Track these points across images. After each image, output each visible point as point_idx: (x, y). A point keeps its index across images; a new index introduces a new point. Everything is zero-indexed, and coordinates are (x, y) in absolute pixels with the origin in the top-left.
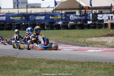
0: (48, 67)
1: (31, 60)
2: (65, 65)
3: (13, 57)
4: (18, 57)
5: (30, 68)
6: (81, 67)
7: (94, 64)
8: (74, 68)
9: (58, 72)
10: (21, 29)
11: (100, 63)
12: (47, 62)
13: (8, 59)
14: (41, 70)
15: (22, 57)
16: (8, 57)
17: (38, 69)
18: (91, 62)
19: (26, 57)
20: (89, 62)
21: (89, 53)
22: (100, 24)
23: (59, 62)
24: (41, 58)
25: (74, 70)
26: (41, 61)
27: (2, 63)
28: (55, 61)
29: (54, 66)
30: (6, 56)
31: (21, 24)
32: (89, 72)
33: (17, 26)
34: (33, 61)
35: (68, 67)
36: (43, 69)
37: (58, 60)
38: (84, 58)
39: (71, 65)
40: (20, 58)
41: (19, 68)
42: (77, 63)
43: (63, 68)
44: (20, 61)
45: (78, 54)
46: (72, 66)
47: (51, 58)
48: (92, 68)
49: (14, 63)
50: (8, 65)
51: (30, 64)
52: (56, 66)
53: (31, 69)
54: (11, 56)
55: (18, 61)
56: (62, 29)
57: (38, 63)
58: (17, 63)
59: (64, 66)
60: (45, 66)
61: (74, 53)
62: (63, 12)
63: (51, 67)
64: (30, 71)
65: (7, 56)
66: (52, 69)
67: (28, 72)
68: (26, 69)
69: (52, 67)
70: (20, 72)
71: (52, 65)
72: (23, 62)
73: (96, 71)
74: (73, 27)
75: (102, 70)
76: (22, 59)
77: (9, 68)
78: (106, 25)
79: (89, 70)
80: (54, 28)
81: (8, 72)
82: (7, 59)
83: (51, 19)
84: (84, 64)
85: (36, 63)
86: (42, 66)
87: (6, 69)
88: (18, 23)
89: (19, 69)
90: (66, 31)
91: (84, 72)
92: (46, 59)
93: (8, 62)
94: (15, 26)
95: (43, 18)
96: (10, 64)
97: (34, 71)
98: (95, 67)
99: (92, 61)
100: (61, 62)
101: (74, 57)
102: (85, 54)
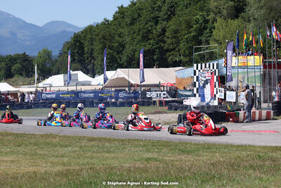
0: (88, 145)
2: (106, 143)
5: (70, 146)
6: (120, 144)
7: (134, 141)
8: (114, 146)
10: (71, 106)
11: (140, 140)
12: (87, 140)
13: (50, 136)
14: (81, 147)
15: (64, 135)
17: (78, 147)
20: (129, 140)
22: (149, 102)
23: (100, 139)
24: (83, 136)
25: (114, 148)
26: (82, 139)
27: (43, 141)
28: (96, 139)
31: (71, 102)
32: (127, 149)
34: (74, 138)
35: (108, 145)
39: (111, 142)
40: (62, 136)
42: (117, 140)
43: (103, 145)
46: (112, 144)
48: (131, 145)
49: (56, 141)
50: (49, 142)
51: (70, 142)
52: (96, 144)
54: (53, 134)
55: (60, 138)
57: (79, 140)
58: (59, 140)
60: (85, 144)
62: (113, 89)
63: (91, 145)
64: (70, 148)
65: (50, 133)
68: (66, 146)
70: (60, 150)
71: (93, 143)
73: (134, 149)
74: (122, 105)
75: (141, 147)
77: (50, 145)
78: (155, 102)
79: (128, 147)
81: (48, 149)
84: (125, 141)
86: (82, 144)
87: (46, 146)
88: (68, 101)
89: (60, 147)
90: (115, 108)
91: (122, 149)
93: (49, 139)
96: (51, 142)
97: (74, 148)
98: (134, 144)
99: (133, 138)
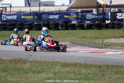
0: (63, 71)
1: (45, 63)
2: (82, 69)
3: (25, 60)
4: (30, 59)
5: (43, 72)
6: (98, 70)
7: (113, 68)
8: (91, 72)
9: (73, 76)
10: (33, 29)
11: (119, 66)
12: (61, 65)
13: (20, 61)
14: (55, 74)
15: (35, 60)
16: (20, 60)
17: (52, 73)
18: (110, 65)
19: (39, 60)
20: (107, 65)
21: (107, 56)
22: (119, 24)
23: (75, 65)
24: (55, 61)
25: (92, 74)
26: (55, 65)
27: (13, 66)
28: (71, 64)
29: (69, 70)
30: (17, 58)
31: (34, 24)
32: (108, 76)
33: (29, 26)
34: (46, 64)
35: (85, 71)
36: (57, 73)
37: (74, 63)
38: (102, 61)
39: (87, 68)
40: (32, 61)
41: (31, 71)
42: (94, 66)
43: (79, 72)
44: (33, 64)
45: (95, 56)
46: (89, 70)
47: (66, 61)
48: (110, 72)
49: (27, 66)
50: (20, 68)
51: (43, 68)
52: (72, 70)
53: (45, 72)
54: (23, 59)
55: (31, 64)
56: (78, 30)
57: (52, 66)
58: (30, 66)
59: (80, 70)
60: (59, 70)
61: (91, 56)
62: (79, 10)
63: (66, 71)
64: (43, 75)
65: (19, 58)
66: (67, 72)
67: (41, 76)
68: (39, 72)
69: (68, 70)
70: (32, 76)
71: (67, 69)
72: (36, 66)
73: (115, 76)
74: (90, 27)
75: (122, 74)
76: (34, 61)
77: (21, 71)
79: (108, 74)
80: (69, 28)
81: (19, 76)
82: (18, 62)
83: (66, 18)
84: (102, 67)
85: (50, 66)
86: (56, 70)
87: (17, 73)
88: (30, 23)
89: (32, 73)
90: (82, 31)
91: (102, 76)
92: (61, 62)
93: (19, 64)
94: (27, 26)
95: (57, 17)
96: (21, 67)
97: (48, 75)
98: (114, 70)
100: (76, 66)
101: (91, 60)
102: (103, 57)
